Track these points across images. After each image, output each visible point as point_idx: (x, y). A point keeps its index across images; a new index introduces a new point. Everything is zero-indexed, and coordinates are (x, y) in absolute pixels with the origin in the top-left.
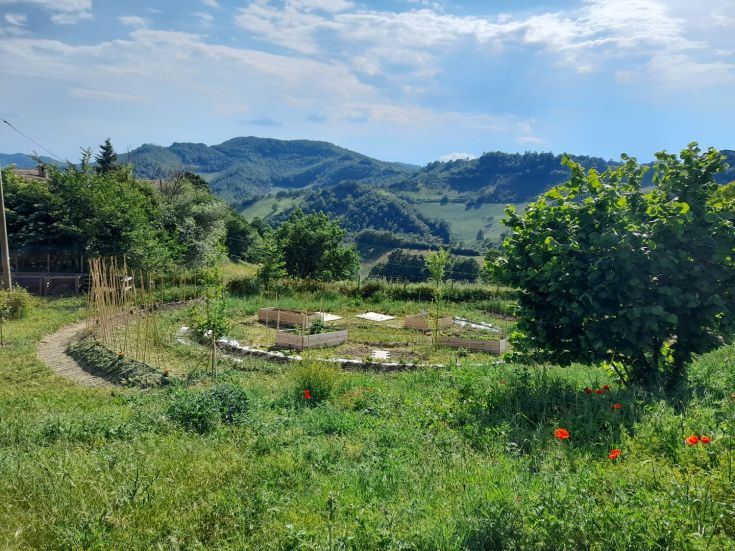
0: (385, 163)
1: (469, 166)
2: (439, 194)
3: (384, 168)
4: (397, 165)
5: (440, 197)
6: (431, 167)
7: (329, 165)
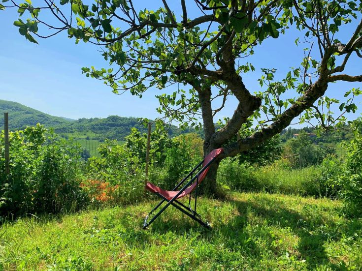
0: (53, 117)
1: (102, 122)
2: (85, 135)
3: (53, 119)
4: (61, 118)
5: (85, 137)
6: (80, 121)
7: (17, 115)
